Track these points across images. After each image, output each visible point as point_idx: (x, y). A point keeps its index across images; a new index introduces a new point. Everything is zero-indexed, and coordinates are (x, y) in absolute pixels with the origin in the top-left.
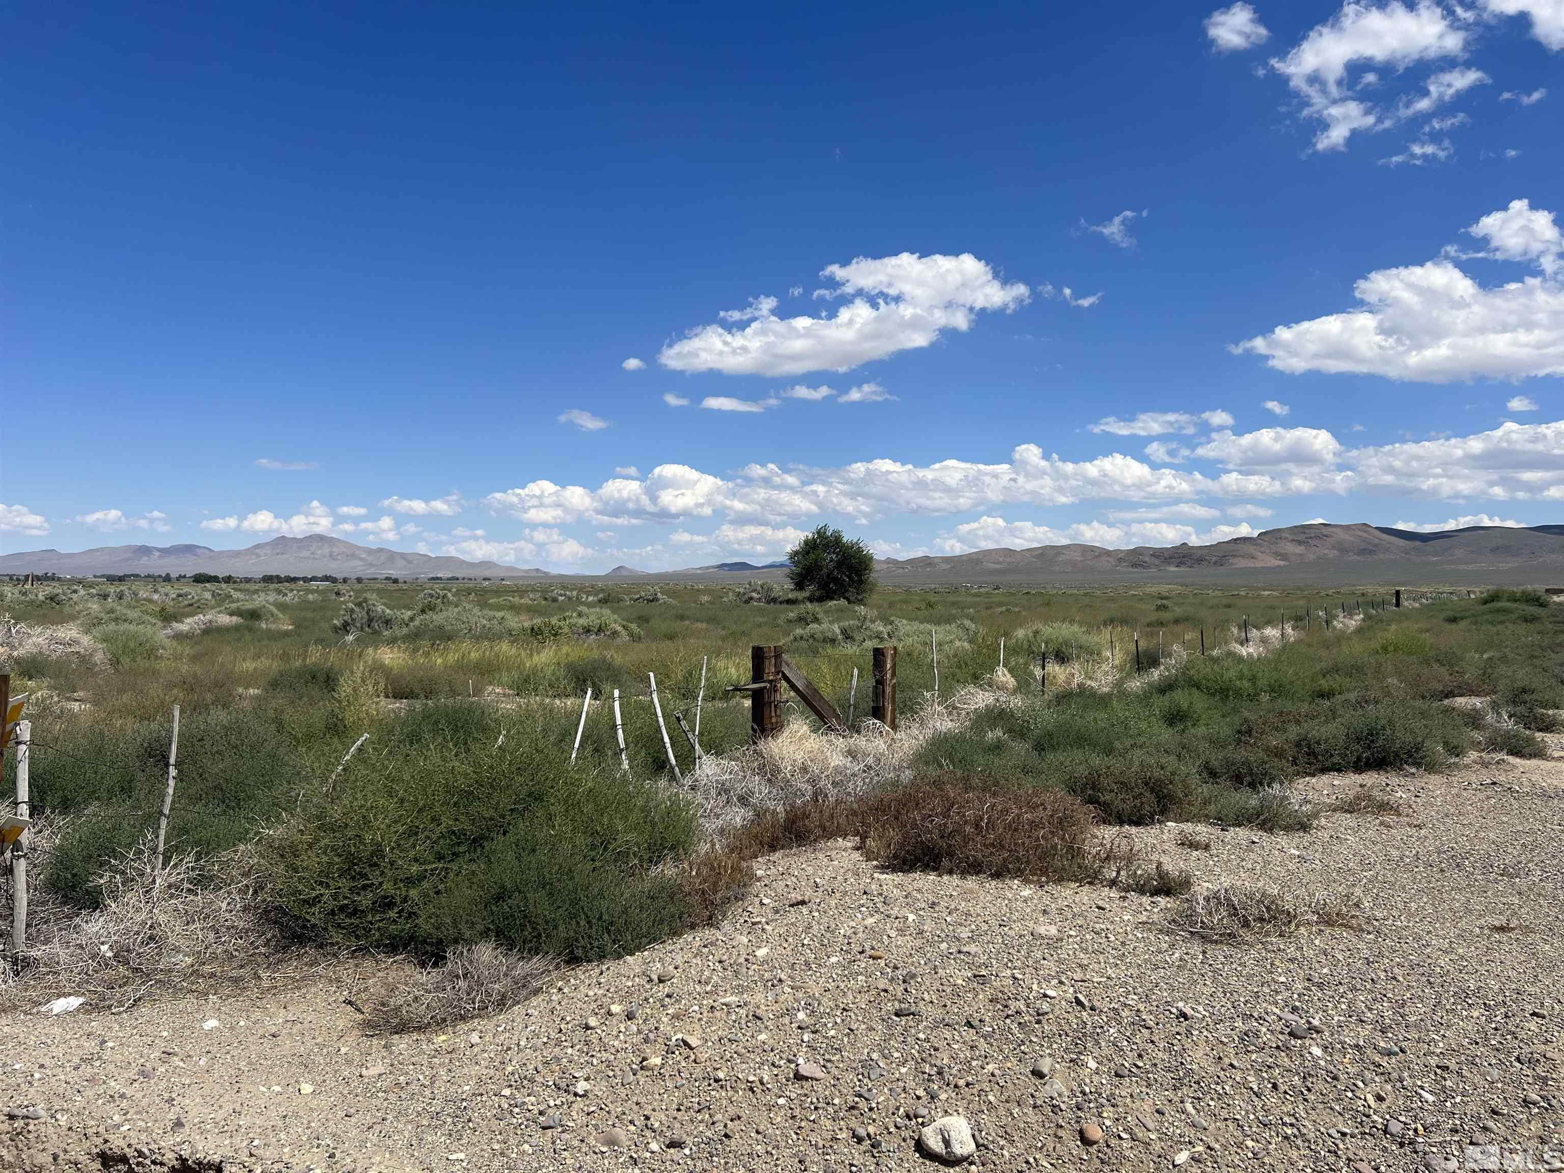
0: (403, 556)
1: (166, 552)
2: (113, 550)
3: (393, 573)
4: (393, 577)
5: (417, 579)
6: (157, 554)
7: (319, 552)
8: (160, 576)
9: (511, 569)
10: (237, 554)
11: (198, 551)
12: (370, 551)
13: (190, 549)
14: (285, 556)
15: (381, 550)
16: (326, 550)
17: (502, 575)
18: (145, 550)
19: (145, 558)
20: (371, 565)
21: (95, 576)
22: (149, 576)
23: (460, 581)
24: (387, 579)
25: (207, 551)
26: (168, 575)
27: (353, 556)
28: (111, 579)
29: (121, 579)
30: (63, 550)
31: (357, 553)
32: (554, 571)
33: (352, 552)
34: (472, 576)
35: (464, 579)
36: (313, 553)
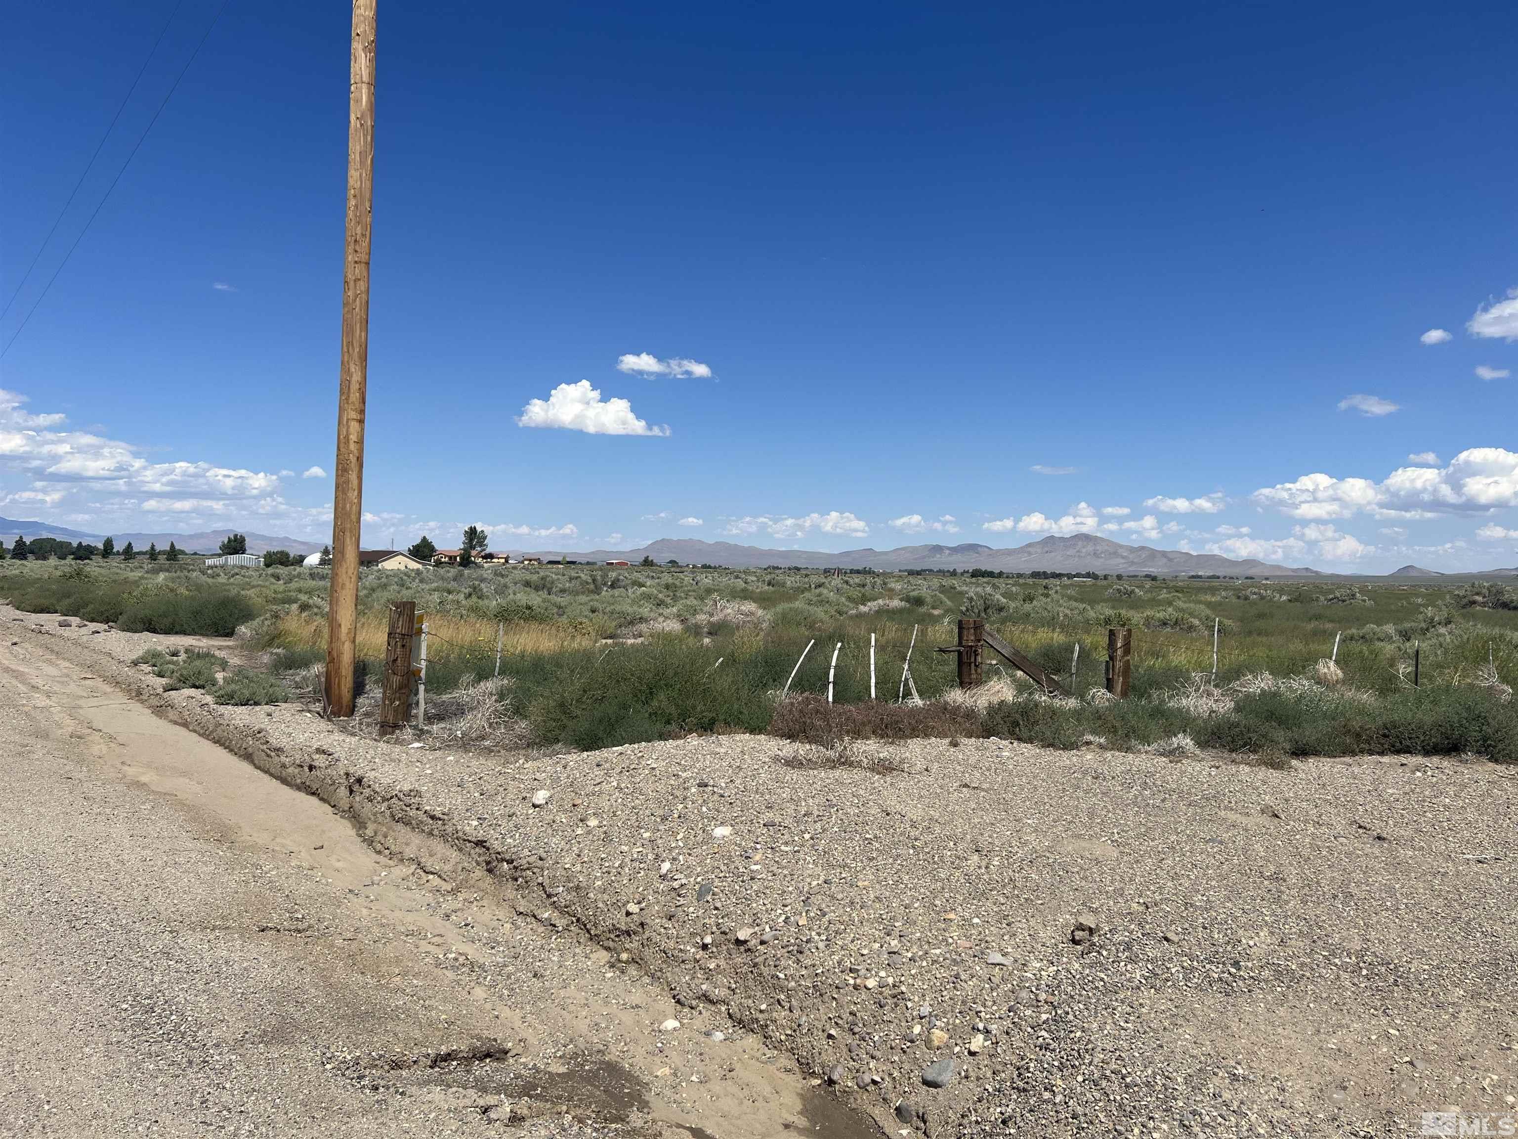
0: (1164, 554)
1: (955, 550)
2: (914, 549)
3: (1153, 570)
4: (1153, 574)
5: (1176, 577)
6: (947, 552)
7: (1084, 550)
8: (948, 571)
9: (1279, 567)
10: (1009, 552)
11: (979, 549)
12: (1132, 550)
13: (972, 548)
14: (1053, 554)
15: (1143, 548)
16: (1090, 548)
17: (1267, 574)
18: (938, 549)
19: (938, 556)
20: (1133, 563)
21: (900, 571)
22: (940, 571)
23: (1221, 579)
24: (1147, 576)
25: (986, 549)
26: (955, 570)
27: (1115, 554)
28: (911, 573)
29: (918, 573)
30: (877, 549)
31: (1120, 551)
32: (1326, 570)
33: (1114, 550)
34: (1232, 575)
35: (1225, 577)
36: (1078, 551)
